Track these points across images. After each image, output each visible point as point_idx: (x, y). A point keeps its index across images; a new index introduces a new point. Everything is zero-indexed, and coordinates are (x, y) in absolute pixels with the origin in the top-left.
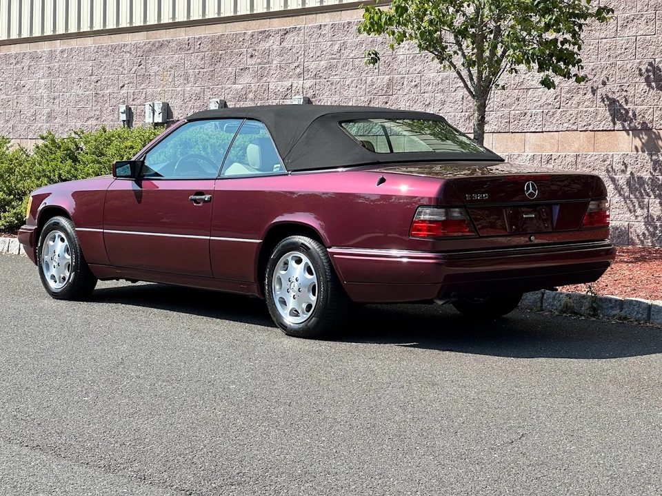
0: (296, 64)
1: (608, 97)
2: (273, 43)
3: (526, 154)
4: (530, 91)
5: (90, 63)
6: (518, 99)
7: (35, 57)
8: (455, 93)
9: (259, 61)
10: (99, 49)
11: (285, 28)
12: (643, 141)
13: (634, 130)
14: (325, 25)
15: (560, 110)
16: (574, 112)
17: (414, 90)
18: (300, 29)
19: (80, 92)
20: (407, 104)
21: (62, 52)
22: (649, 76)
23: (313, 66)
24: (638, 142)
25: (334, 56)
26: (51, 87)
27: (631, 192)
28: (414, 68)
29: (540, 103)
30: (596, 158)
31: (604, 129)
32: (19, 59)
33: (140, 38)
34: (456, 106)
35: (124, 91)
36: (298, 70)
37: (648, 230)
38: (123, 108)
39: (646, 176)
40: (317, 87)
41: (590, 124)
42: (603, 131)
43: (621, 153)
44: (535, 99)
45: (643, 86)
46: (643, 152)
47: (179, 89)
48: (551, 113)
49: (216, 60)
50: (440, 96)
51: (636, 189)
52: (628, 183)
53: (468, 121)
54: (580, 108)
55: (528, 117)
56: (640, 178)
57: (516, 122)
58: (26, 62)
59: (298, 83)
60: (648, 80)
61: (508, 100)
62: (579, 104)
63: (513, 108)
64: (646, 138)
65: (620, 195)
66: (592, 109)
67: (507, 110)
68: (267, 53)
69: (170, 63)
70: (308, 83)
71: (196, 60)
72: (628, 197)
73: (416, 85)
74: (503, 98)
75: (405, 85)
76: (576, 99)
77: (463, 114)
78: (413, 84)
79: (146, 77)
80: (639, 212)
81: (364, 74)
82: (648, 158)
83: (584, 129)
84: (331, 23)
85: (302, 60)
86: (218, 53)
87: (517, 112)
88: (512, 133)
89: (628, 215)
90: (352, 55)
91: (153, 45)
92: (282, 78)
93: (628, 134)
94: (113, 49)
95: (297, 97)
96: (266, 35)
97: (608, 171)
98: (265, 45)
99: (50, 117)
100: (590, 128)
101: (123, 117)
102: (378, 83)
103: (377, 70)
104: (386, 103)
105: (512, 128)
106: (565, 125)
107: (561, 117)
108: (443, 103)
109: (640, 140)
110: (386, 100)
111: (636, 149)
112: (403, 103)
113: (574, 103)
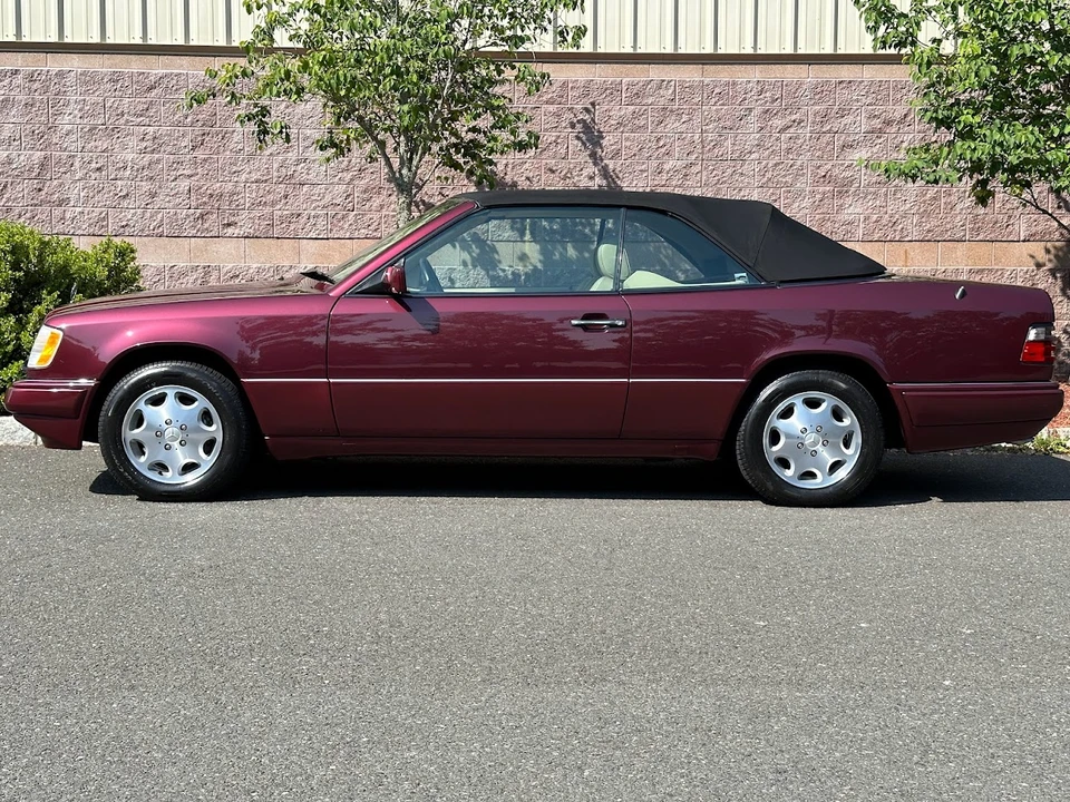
1: (423, 202)
3: (302, 266)
4: (305, 188)
6: (286, 196)
8: (174, 183)
12: (474, 255)
15: (354, 213)
16: (376, 216)
17: (94, 175)
24: (466, 256)
28: (93, 144)
29: (322, 203)
44: (313, 198)
46: (474, 267)
48: (339, 216)
50: (146, 186)
53: (200, 222)
54: (384, 212)
55: (303, 220)
57: (284, 225)
61: (270, 197)
62: (382, 207)
63: (278, 207)
64: (478, 251)
67: (268, 210)
73: (99, 169)
74: (261, 192)
75: (77, 164)
76: (376, 202)
77: (192, 211)
78: (94, 165)
87: (285, 212)
88: (278, 238)
102: (21, 161)
103: (16, 143)
104: (40, 190)
105: (277, 232)
106: (363, 231)
107: (356, 221)
108: (153, 195)
109: (470, 254)
110: (40, 186)
111: (465, 264)
112: (75, 192)
113: (375, 204)
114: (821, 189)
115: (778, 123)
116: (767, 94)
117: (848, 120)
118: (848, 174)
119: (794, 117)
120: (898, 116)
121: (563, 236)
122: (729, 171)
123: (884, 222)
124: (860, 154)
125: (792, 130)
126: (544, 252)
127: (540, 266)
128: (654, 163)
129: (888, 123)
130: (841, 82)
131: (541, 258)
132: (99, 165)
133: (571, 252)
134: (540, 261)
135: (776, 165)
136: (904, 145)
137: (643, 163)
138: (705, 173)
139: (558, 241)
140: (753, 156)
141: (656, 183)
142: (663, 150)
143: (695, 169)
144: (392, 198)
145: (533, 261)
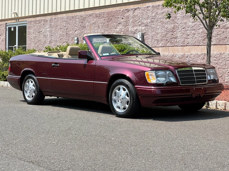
0: (139, 21)
2: (131, 13)
3: (226, 53)
4: (228, 29)
5: (65, 23)
6: (223, 32)
7: (46, 21)
8: (199, 30)
9: (125, 20)
10: (67, 18)
11: (135, 8)
14: (150, 6)
17: (183, 30)
18: (140, 8)
19: (61, 33)
20: (180, 35)
21: (55, 19)
23: (145, 21)
25: (153, 18)
26: (51, 31)
28: (183, 21)
32: (40, 22)
33: (82, 13)
34: (199, 35)
35: (76, 32)
36: (139, 23)
38: (76, 38)
40: (147, 29)
47: (96, 31)
49: (109, 20)
50: (193, 32)
53: (204, 41)
55: (227, 39)
57: (222, 41)
58: (42, 23)
59: (140, 28)
61: (220, 33)
63: (221, 35)
67: (219, 36)
68: (128, 17)
69: (93, 22)
70: (143, 28)
71: (102, 20)
73: (184, 28)
74: (218, 32)
75: (180, 27)
77: (202, 38)
78: (183, 27)
79: (84, 27)
81: (164, 24)
84: (152, 5)
85: (141, 20)
86: (110, 18)
87: (223, 37)
88: (221, 45)
90: (160, 17)
91: (87, 15)
92: (134, 26)
94: (73, 17)
95: (139, 33)
96: (128, 11)
98: (127, 14)
99: (50, 42)
101: (76, 42)
102: (169, 27)
103: (169, 23)
104: (173, 35)
105: (221, 43)
108: (194, 34)
110: (172, 34)
112: (179, 35)
132: (184, 27)
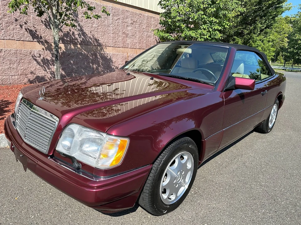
1: (28, 29)
12: (46, 46)
13: (42, 42)
15: (4, 30)
16: (12, 32)
22: (46, 24)
24: (43, 47)
27: (44, 64)
30: (27, 51)
31: (29, 40)
37: (52, 76)
39: (49, 58)
41: (21, 38)
42: (28, 41)
43: (38, 50)
45: (44, 26)
46: (46, 50)
51: (46, 63)
52: (42, 61)
54: (15, 31)
56: (47, 59)
60: (45, 25)
62: (14, 29)
64: (47, 45)
65: (40, 65)
66: (21, 32)
72: (43, 66)
76: (12, 27)
80: (48, 70)
82: (49, 52)
83: (19, 40)
89: (44, 72)
93: (40, 44)
97: (33, 57)
100: (22, 39)
106: (8, 37)
107: (5, 33)
109: (44, 46)
111: (43, 49)
113: (11, 28)
114: (123, 35)
115: (116, 18)
116: (113, 11)
117: (127, 20)
118: (127, 32)
119: (118, 17)
120: (135, 20)
121: (70, 42)
122: (106, 29)
123: (133, 44)
124: (129, 28)
125: (118, 20)
126: (65, 46)
127: (65, 50)
128: (91, 25)
129: (134, 22)
130: (126, 11)
131: (65, 48)
133: (72, 47)
134: (65, 49)
135: (115, 28)
136: (136, 27)
137: (88, 24)
138: (102, 29)
139: (69, 44)
140: (111, 26)
141: (92, 30)
142: (92, 21)
143: (100, 27)
144: (17, 26)
145: (62, 49)
